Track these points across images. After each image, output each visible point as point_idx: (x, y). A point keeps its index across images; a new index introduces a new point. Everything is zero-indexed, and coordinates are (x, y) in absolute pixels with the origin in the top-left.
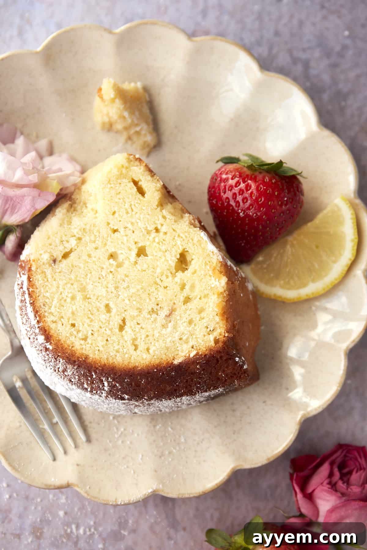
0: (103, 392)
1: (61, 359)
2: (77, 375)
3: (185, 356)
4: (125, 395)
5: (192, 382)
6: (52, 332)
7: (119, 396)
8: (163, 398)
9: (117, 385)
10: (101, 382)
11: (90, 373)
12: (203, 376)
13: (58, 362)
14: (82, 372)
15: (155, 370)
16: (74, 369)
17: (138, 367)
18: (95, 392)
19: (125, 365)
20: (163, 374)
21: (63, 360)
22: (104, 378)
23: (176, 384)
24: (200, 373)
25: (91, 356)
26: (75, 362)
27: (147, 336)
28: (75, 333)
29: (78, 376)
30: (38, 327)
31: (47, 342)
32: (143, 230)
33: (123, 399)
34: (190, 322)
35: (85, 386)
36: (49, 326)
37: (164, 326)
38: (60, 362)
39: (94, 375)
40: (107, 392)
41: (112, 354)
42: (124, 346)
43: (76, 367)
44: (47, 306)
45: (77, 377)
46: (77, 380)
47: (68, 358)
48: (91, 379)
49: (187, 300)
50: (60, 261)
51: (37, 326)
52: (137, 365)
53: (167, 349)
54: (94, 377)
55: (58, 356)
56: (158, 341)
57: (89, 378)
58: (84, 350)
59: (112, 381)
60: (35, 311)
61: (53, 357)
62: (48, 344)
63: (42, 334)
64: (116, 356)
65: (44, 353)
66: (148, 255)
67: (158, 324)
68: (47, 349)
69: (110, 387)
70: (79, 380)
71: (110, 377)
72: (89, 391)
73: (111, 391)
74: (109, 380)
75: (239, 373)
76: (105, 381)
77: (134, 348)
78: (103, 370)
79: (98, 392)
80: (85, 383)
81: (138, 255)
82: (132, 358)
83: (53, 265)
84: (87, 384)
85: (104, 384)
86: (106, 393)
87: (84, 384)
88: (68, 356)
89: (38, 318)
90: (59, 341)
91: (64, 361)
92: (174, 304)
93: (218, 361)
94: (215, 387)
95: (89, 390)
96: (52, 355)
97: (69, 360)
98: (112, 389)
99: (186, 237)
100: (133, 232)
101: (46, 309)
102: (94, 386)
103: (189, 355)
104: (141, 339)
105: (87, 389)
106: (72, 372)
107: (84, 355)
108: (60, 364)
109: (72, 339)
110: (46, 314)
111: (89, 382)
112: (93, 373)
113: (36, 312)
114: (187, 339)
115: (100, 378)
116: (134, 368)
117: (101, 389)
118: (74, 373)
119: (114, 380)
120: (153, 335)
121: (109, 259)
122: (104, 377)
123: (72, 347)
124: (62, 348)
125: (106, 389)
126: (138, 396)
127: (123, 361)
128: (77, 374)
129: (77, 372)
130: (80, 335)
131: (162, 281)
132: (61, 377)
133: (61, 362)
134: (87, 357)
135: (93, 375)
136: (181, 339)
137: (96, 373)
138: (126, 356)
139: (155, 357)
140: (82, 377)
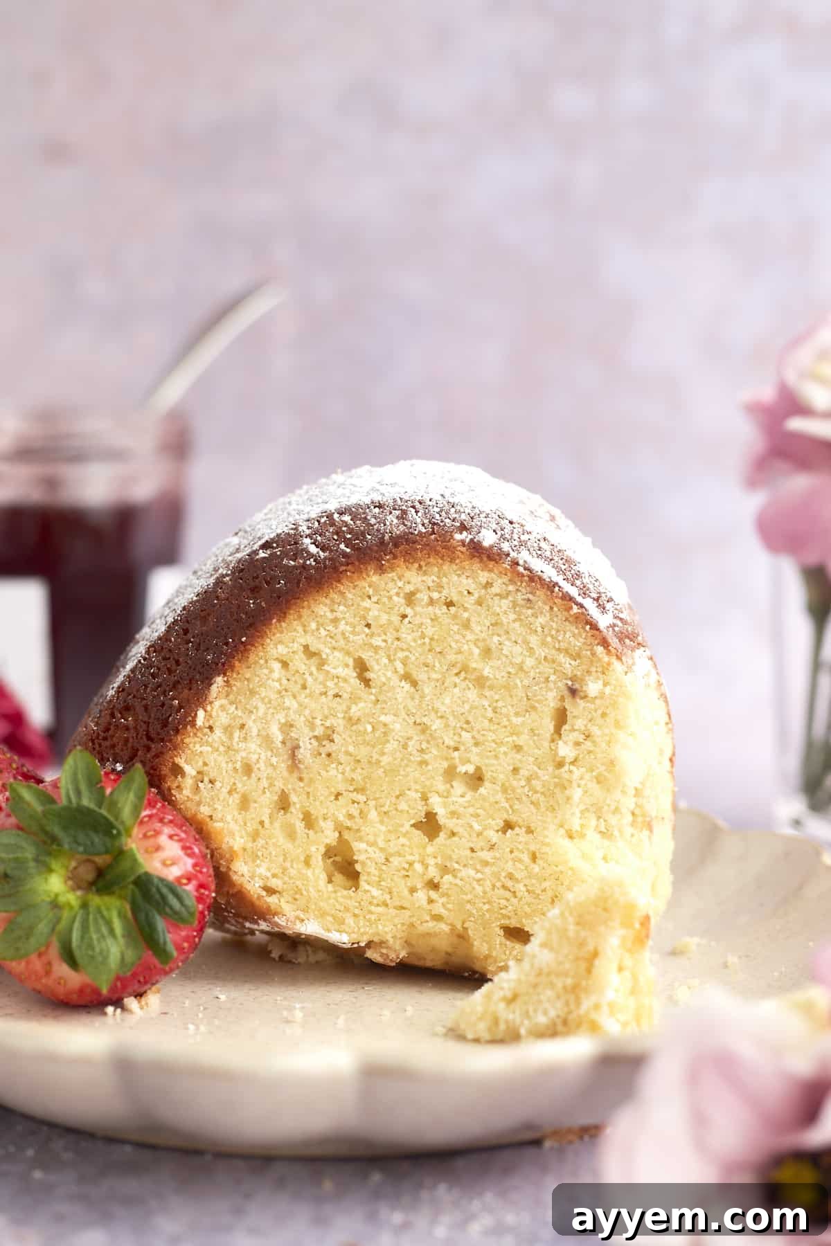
0: (308, 532)
1: (424, 530)
2: (375, 525)
3: (211, 703)
4: (267, 555)
5: (168, 668)
6: (476, 565)
7: (275, 545)
8: (197, 601)
9: (292, 563)
10: (324, 545)
11: (353, 547)
12: (156, 693)
13: (426, 521)
14: (369, 537)
15: (244, 639)
16: (388, 531)
17: (279, 621)
18: (323, 520)
19: (303, 608)
20: (227, 644)
21: (419, 531)
22: (322, 557)
23: (192, 642)
24: (165, 693)
25: (375, 578)
26: (396, 545)
27: (304, 687)
28: (435, 595)
29: (372, 526)
30: (508, 555)
31: (472, 540)
32: (456, 866)
33: (266, 546)
34: (248, 769)
35: (347, 518)
36: (491, 571)
37: (288, 726)
38: (423, 525)
39: (345, 549)
40: (301, 536)
41: (342, 608)
42: (331, 637)
43: (387, 537)
44: (523, 603)
45: (373, 521)
46: (369, 517)
47: (414, 542)
48: (345, 538)
49: (284, 804)
50: (562, 699)
51: (513, 554)
52: (284, 625)
53: (253, 693)
54: (342, 546)
55: (433, 533)
56: (280, 692)
57: (349, 536)
58: (396, 578)
59: (305, 563)
60: (536, 578)
61: (442, 524)
62: (468, 540)
63: (492, 547)
64: (332, 611)
65: (463, 517)
66: (413, 828)
67: (300, 722)
68: (463, 528)
69: (303, 550)
70: (365, 518)
71: (313, 567)
72: (334, 513)
73: (296, 543)
74: (312, 560)
75: (100, 745)
76: (318, 553)
77: (312, 649)
78: (335, 569)
79: (316, 523)
80: (352, 522)
81: (431, 816)
82: (300, 629)
83: (570, 683)
84: (346, 522)
85: (317, 547)
86: (302, 533)
87: (351, 520)
88: (414, 545)
89: (521, 569)
90: (452, 561)
91: (416, 532)
92: (301, 779)
93: (149, 738)
94: (123, 690)
95: (336, 516)
96: (445, 525)
97: (407, 540)
98: (297, 548)
99: (370, 912)
100: (472, 850)
101: (519, 597)
102: (331, 530)
103: (206, 711)
104: (311, 674)
105: (341, 514)
106: (388, 523)
107: (389, 570)
108: (419, 520)
109: (430, 580)
110: (511, 588)
111: (344, 529)
112: (348, 550)
113: (533, 578)
114: (231, 737)
115: (331, 551)
116: (285, 613)
117: (315, 534)
118: (382, 525)
119: (304, 567)
120: (295, 697)
121: (478, 769)
122: (325, 558)
123: (420, 567)
124: (437, 553)
125: (307, 541)
126: (242, 570)
127: (313, 612)
128: (375, 527)
129: (378, 530)
130: (423, 597)
131: (354, 802)
132: (401, 499)
133: (420, 526)
134: (381, 570)
135: (347, 547)
136: (242, 726)
137: (345, 555)
138: (313, 626)
139: (262, 662)
140: (362, 528)
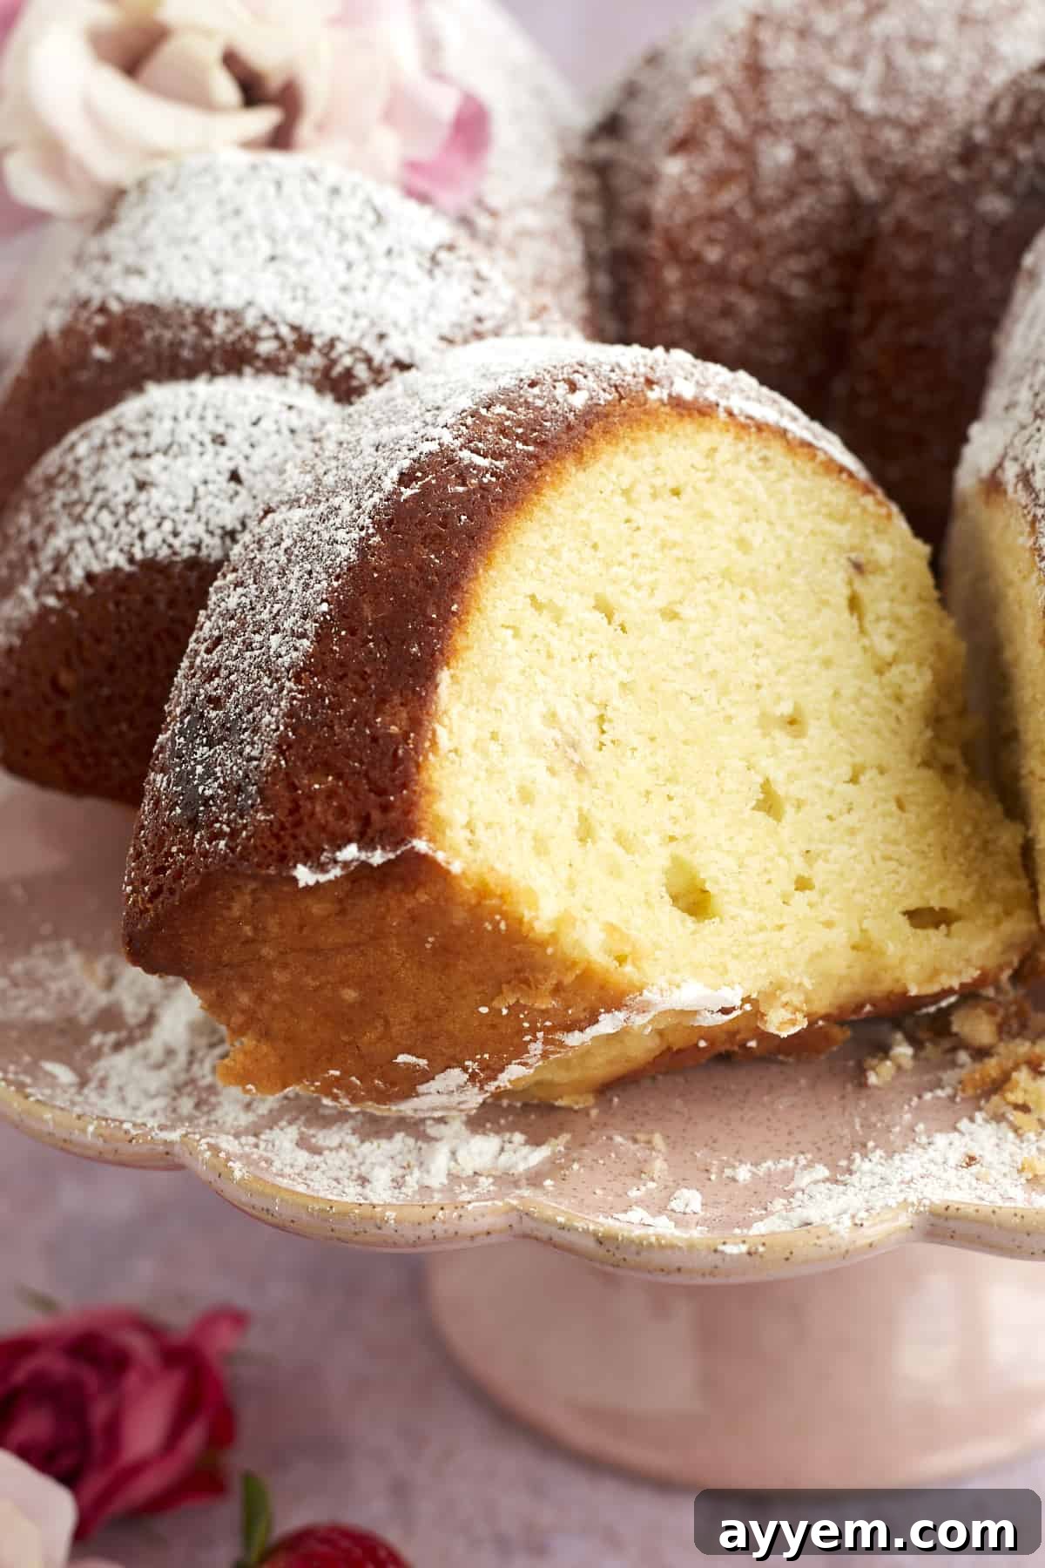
0: (458, 443)
1: (609, 398)
2: (545, 406)
3: (445, 712)
4: (417, 491)
5: (351, 690)
6: (688, 427)
7: (419, 474)
8: (342, 587)
9: (461, 489)
10: (494, 452)
11: (536, 443)
12: (353, 729)
13: (605, 385)
14: (548, 424)
15: (454, 608)
16: (566, 409)
17: (486, 571)
18: (469, 421)
19: (507, 543)
20: (431, 623)
21: (605, 401)
22: (502, 467)
23: (371, 641)
24: (367, 724)
25: (581, 476)
26: (588, 425)
27: (550, 656)
28: (658, 481)
29: (542, 409)
30: (717, 405)
31: (670, 396)
32: (823, 847)
33: (405, 479)
34: (526, 796)
35: (500, 409)
36: (708, 430)
37: (551, 718)
38: (604, 390)
39: (525, 447)
40: (453, 451)
41: (556, 530)
42: (557, 574)
43: (571, 416)
44: (760, 464)
45: (539, 403)
46: (530, 400)
47: (607, 416)
48: (517, 435)
49: (585, 833)
50: (850, 583)
51: (723, 403)
52: (491, 573)
53: (492, 683)
54: (519, 445)
55: (621, 398)
56: (523, 672)
57: (520, 431)
58: (604, 470)
59: (481, 482)
60: (764, 427)
61: (625, 384)
62: (665, 398)
63: (696, 399)
64: (545, 538)
65: (642, 370)
66: (755, 812)
67: (564, 710)
68: (650, 383)
69: (467, 467)
70: (526, 402)
71: (496, 485)
72: (478, 409)
73: (451, 461)
74: (488, 475)
75: (294, 837)
76: (492, 464)
77: (540, 598)
78: (529, 478)
79: (463, 428)
80: (511, 413)
81: (766, 787)
82: (515, 574)
83: (853, 556)
84: (505, 415)
85: (485, 456)
86: (452, 447)
87: (508, 409)
88: (610, 419)
89: (742, 419)
90: (661, 429)
91: (602, 402)
92: (595, 787)
93: (382, 793)
94: (290, 747)
95: (483, 411)
96: (629, 385)
97: (597, 415)
98: (458, 468)
99: (750, 945)
100: (830, 818)
101: (753, 457)
102: (491, 431)
103: (445, 726)
104: (552, 633)
105: (488, 408)
106: (561, 400)
107: (591, 462)
108: (595, 386)
109: (647, 463)
110: (742, 447)
111: (507, 423)
112: (531, 448)
113: (761, 427)
114: (485, 754)
115: (509, 457)
116: (488, 558)
117: (470, 442)
118: (554, 404)
119: (483, 487)
120: (543, 673)
121: (797, 708)
122: (506, 467)
123: (627, 449)
124: (638, 420)
125: (465, 454)
126: (390, 523)
127: (521, 545)
128: (548, 408)
129: (554, 412)
130: (643, 490)
131: (670, 798)
132: (555, 367)
133: (601, 392)
134: (580, 461)
135: (525, 443)
136: (494, 736)
137: (530, 456)
138: (531, 565)
139: (487, 634)
140: (532, 416)
